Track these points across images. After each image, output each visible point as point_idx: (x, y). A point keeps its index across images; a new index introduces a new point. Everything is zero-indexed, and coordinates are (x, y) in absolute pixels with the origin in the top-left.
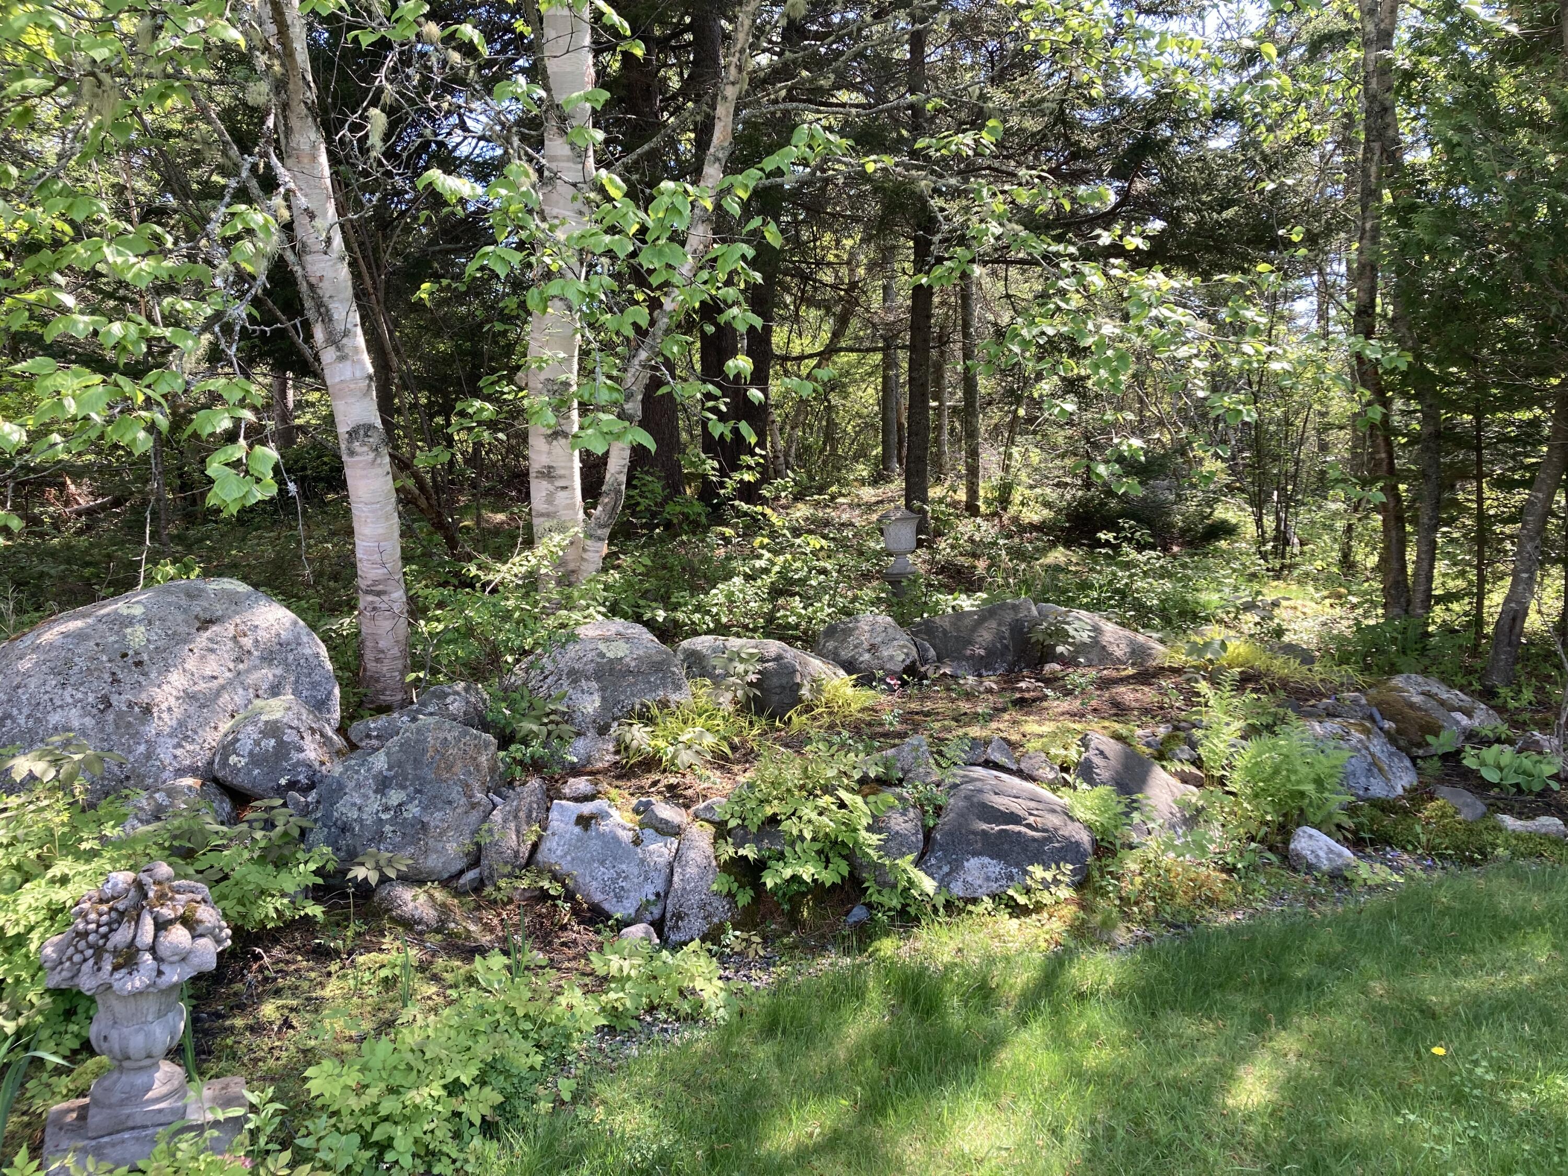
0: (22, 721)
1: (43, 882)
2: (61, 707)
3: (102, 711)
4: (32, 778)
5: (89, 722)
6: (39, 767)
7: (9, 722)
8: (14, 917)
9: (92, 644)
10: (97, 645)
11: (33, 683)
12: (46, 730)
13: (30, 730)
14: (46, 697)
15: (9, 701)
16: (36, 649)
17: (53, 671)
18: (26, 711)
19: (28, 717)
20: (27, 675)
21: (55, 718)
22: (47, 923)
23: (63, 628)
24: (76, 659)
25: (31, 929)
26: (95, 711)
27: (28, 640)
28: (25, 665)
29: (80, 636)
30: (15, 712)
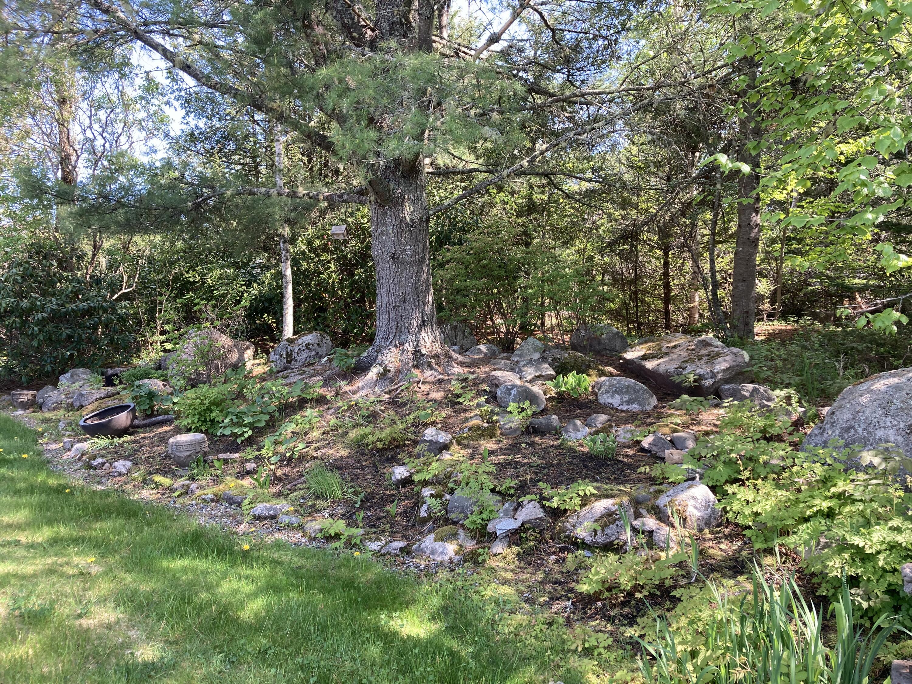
0: (860, 431)
1: (886, 528)
2: (884, 427)
3: (908, 434)
4: (871, 466)
5: (900, 439)
6: (876, 461)
7: (852, 431)
8: (870, 543)
9: (904, 393)
10: (908, 394)
11: (868, 411)
12: (875, 439)
13: (864, 437)
14: (876, 420)
15: (854, 419)
16: (870, 391)
17: (880, 406)
18: (863, 426)
19: (864, 430)
20: (865, 406)
21: (880, 433)
22: (888, 552)
23: (886, 381)
24: (895, 401)
25: (878, 553)
26: (904, 433)
27: (865, 386)
28: (864, 400)
29: (897, 388)
30: (856, 426)
